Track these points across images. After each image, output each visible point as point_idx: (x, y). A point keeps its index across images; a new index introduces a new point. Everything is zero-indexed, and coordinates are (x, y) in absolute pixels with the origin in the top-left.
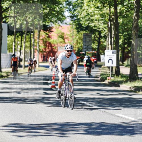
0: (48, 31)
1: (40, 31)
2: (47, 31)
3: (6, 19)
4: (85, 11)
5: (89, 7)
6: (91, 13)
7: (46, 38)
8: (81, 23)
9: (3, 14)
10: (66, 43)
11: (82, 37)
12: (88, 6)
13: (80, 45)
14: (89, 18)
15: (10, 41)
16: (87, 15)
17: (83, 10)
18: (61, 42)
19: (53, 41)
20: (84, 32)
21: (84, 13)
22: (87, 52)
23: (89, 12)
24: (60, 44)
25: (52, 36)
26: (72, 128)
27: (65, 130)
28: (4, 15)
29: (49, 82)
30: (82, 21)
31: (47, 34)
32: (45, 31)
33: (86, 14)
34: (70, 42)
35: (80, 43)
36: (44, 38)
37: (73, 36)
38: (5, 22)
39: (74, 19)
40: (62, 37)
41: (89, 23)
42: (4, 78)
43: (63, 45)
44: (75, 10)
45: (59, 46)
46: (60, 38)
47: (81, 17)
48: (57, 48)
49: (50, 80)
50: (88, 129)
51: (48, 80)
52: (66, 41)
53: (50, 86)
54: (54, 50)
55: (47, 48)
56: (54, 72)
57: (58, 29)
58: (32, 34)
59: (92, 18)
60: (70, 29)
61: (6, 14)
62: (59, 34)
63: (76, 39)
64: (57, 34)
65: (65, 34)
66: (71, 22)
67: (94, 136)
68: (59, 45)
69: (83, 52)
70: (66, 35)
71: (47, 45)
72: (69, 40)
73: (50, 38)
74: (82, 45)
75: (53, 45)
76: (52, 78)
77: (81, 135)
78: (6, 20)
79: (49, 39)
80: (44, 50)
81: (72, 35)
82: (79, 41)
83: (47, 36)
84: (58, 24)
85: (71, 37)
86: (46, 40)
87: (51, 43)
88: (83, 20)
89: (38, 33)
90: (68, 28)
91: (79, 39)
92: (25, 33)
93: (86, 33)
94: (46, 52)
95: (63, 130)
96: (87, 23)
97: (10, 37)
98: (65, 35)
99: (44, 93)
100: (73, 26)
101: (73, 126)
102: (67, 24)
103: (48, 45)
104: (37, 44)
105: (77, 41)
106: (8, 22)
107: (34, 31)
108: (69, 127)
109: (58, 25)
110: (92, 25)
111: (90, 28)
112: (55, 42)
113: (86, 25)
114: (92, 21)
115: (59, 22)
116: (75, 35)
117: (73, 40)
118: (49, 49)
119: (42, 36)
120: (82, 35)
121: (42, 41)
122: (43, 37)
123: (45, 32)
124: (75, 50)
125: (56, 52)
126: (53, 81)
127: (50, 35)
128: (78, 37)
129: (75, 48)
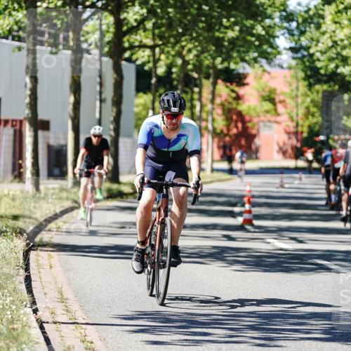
0: (237, 83)
1: (215, 84)
2: (234, 84)
3: (133, 51)
4: (328, 35)
5: (338, 25)
6: (342, 40)
7: (230, 100)
8: (319, 65)
9: (125, 39)
10: (278, 115)
11: (320, 100)
12: (336, 23)
13: (315, 120)
14: (338, 54)
15: (140, 108)
16: (332, 46)
17: (324, 33)
18: (267, 112)
19: (249, 107)
20: (325, 87)
21: (326, 41)
22: (331, 136)
23: (336, 39)
24: (265, 116)
25: (246, 97)
26: (294, 324)
27: (276, 329)
28: (128, 41)
29: (237, 209)
30: (319, 60)
31: (233, 91)
32: (228, 84)
33: (330, 44)
34: (289, 111)
35: (313, 115)
36: (226, 100)
37: (297, 96)
38: (129, 60)
39: (299, 55)
40: (270, 98)
41: (337, 67)
42: (125, 197)
43: (272, 119)
44: (302, 33)
45: (263, 121)
46: (266, 100)
47: (317, 51)
48: (256, 127)
49: (239, 205)
50: (332, 329)
51: (234, 205)
52: (280, 108)
53: (240, 220)
54: (249, 130)
55: (233, 124)
56: (251, 186)
57: (261, 78)
58: (196, 90)
59: (344, 53)
60: (289, 79)
61: (132, 40)
62: (263, 90)
63: (306, 104)
64: (259, 92)
65: (278, 92)
66: (294, 63)
67: (347, 346)
68: (262, 118)
69: (322, 138)
70: (282, 94)
71: (232, 119)
72: (288, 106)
73: (240, 102)
74: (320, 119)
75: (247, 118)
76: (246, 200)
77: (315, 343)
78: (132, 54)
79: (238, 104)
80: (225, 131)
81: (294, 94)
82: (313, 110)
83: (234, 95)
84: (262, 66)
85: (293, 98)
86: (230, 106)
87: (244, 113)
88: (322, 58)
89: (211, 88)
90: (285, 77)
91: (311, 105)
92: (180, 87)
93: (330, 89)
94: (230, 137)
95: (272, 329)
96: (332, 66)
97: (141, 97)
98: (278, 95)
99: (225, 236)
100: (296, 73)
101: (296, 321)
102: (282, 67)
103: (235, 117)
104: (208, 115)
105: (308, 108)
106: (137, 59)
107: (201, 83)
108: (287, 324)
109: (261, 69)
110: (344, 70)
111: (339, 78)
112: (252, 113)
113: (330, 71)
114: (345, 60)
115: (263, 61)
116: (303, 95)
117: (297, 106)
118: (237, 127)
119: (221, 96)
120: (320, 95)
121: (221, 107)
122: (223, 98)
123: (227, 87)
124: (302, 133)
125: (254, 136)
126: (247, 207)
127: (241, 91)
128: (309, 100)
129: (302, 126)
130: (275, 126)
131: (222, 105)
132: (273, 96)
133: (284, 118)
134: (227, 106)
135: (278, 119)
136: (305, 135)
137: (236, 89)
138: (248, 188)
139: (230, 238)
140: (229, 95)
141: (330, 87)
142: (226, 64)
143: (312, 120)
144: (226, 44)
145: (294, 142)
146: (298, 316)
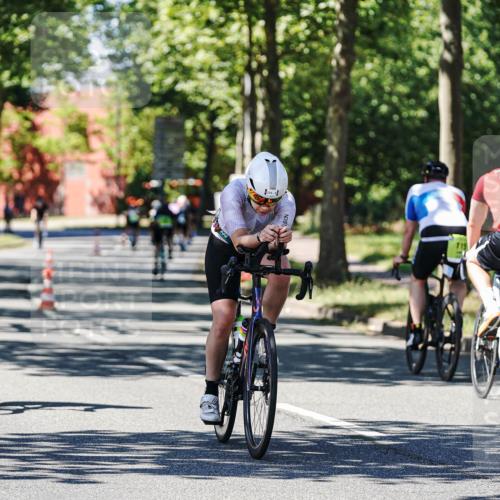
4: (161, 38)
5: (176, 22)
6: (183, 44)
8: (149, 79)
10: (90, 150)
11: (152, 130)
12: (174, 18)
13: (144, 158)
14: (178, 64)
16: (169, 53)
17: (156, 35)
18: (76, 147)
20: (159, 111)
21: (159, 46)
22: (168, 181)
23: (175, 42)
24: (73, 153)
25: (46, 127)
26: (113, 450)
27: (88, 458)
31: (27, 119)
32: (20, 108)
33: (166, 49)
34: (107, 145)
35: (142, 151)
36: (17, 132)
37: (118, 125)
40: (80, 128)
41: (176, 82)
43: (83, 157)
45: (70, 161)
47: (148, 60)
48: (60, 170)
50: (168, 456)
51: (28, 281)
52: (94, 142)
54: (50, 175)
55: (27, 166)
59: (187, 62)
62: (70, 117)
63: (131, 136)
64: (64, 119)
65: (90, 119)
67: (190, 480)
69: (154, 183)
70: (96, 121)
71: (25, 158)
72: (106, 138)
73: (38, 133)
74: (152, 157)
75: (47, 157)
77: (142, 477)
79: (34, 137)
80: (16, 175)
81: (114, 121)
82: (141, 144)
83: (28, 124)
85: (112, 127)
86: (23, 140)
88: (154, 70)
91: (139, 137)
93: (166, 114)
94: (23, 183)
95: (82, 458)
96: (169, 81)
98: (92, 123)
99: (15, 326)
101: (116, 445)
105: (134, 142)
108: (102, 449)
110: (186, 87)
111: (179, 97)
112: (54, 149)
114: (186, 73)
116: (127, 123)
117: (118, 139)
118: (32, 170)
119: (9, 126)
120: (152, 123)
121: (10, 141)
122: (13, 130)
123: (18, 113)
124: (126, 176)
125: (56, 183)
127: (39, 119)
128: (135, 130)
129: (126, 167)
130: (87, 167)
131: (12, 139)
132: (83, 124)
133: (99, 156)
134: (19, 140)
135: (92, 157)
136: (130, 180)
137: (32, 115)
138: (48, 257)
139: (21, 329)
140: (21, 124)
141: (165, 110)
142: (16, 81)
143: (139, 158)
144: (16, 51)
145: (115, 190)
146: (119, 438)
